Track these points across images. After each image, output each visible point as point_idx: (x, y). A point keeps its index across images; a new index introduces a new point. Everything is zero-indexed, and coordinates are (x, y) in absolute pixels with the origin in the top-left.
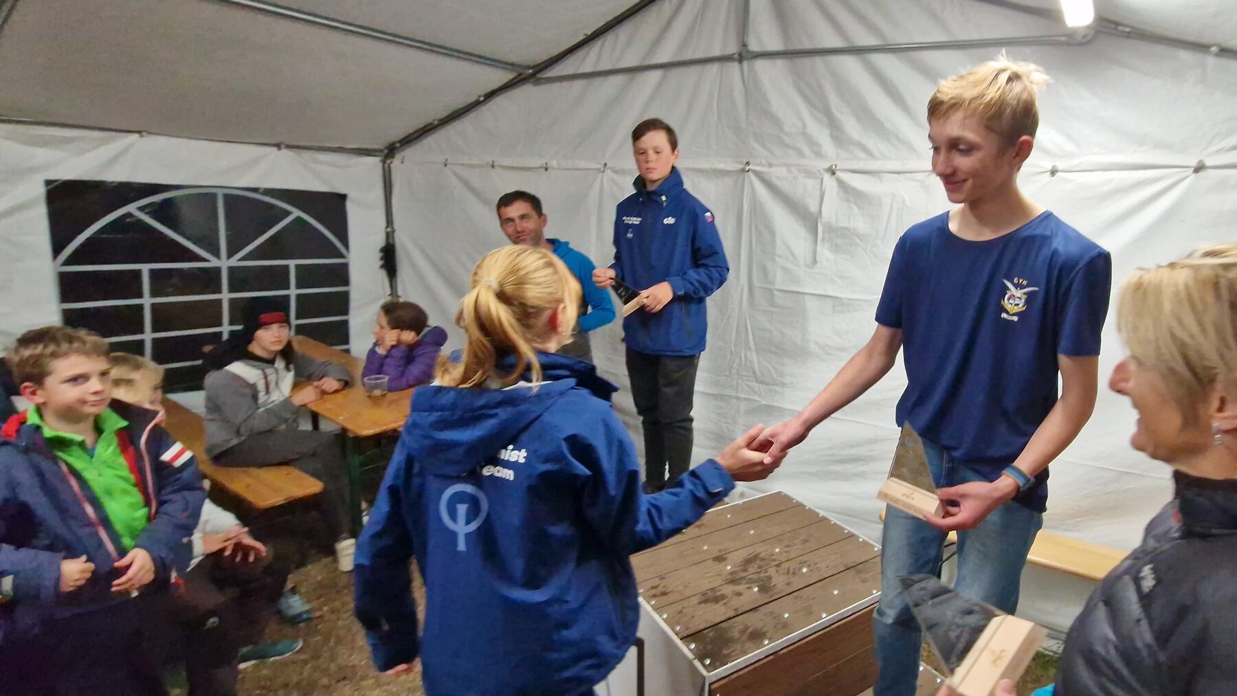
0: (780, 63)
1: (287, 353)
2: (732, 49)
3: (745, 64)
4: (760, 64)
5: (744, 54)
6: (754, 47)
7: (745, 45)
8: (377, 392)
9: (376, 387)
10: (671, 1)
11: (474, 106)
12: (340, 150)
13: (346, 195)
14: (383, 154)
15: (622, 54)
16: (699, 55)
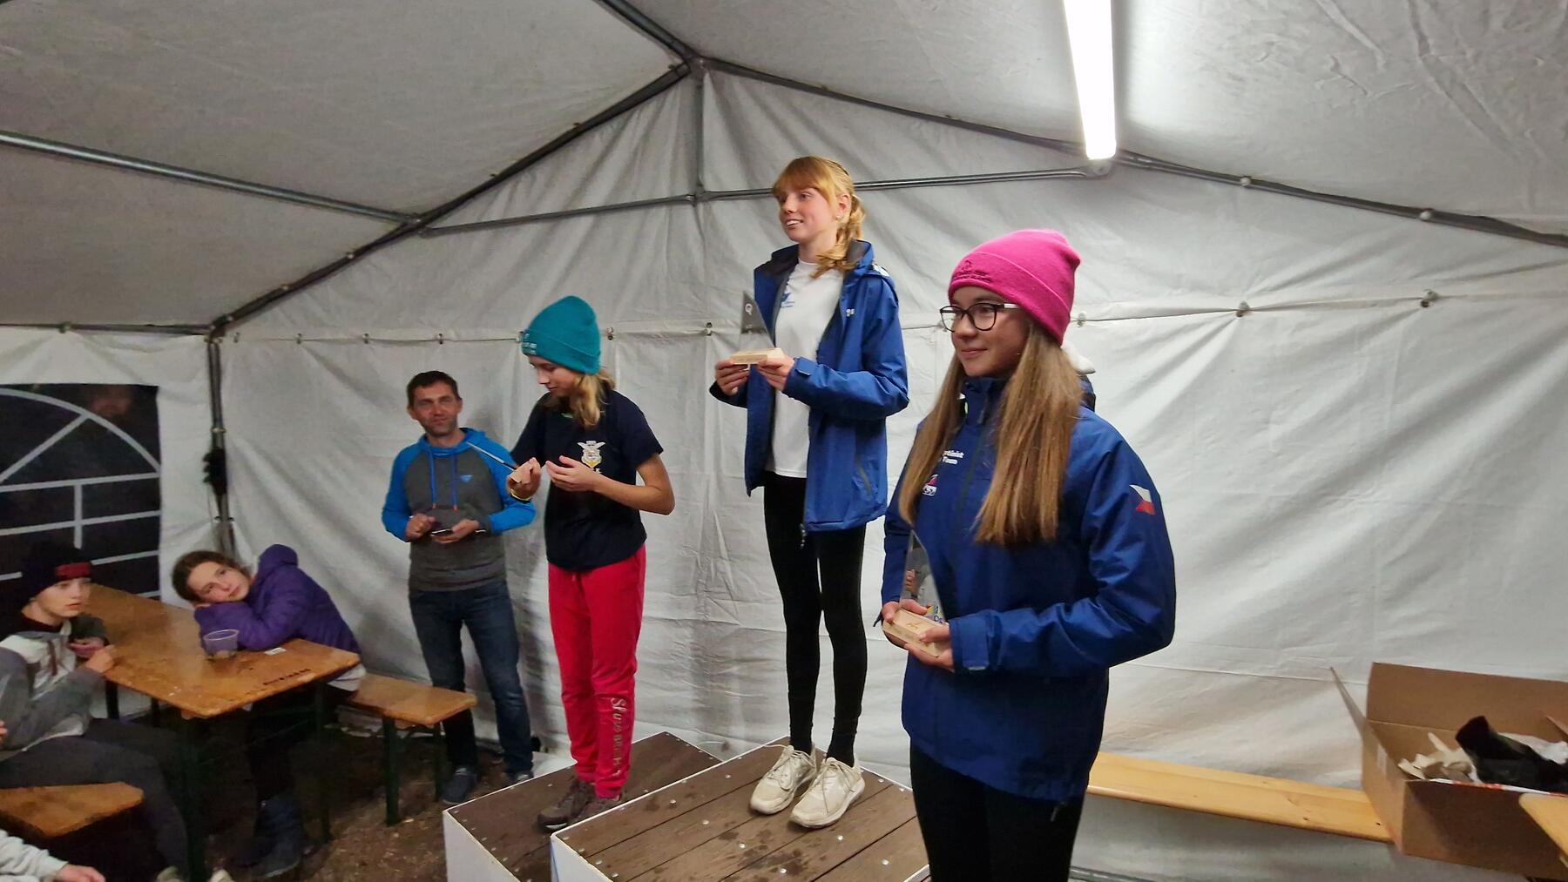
0: (743, 204)
2: (683, 189)
3: (701, 206)
4: (719, 207)
5: (699, 195)
6: (711, 186)
7: (700, 185)
10: (602, 134)
11: (343, 263)
12: (149, 328)
13: (156, 387)
14: (208, 331)
15: (540, 198)
16: (641, 197)
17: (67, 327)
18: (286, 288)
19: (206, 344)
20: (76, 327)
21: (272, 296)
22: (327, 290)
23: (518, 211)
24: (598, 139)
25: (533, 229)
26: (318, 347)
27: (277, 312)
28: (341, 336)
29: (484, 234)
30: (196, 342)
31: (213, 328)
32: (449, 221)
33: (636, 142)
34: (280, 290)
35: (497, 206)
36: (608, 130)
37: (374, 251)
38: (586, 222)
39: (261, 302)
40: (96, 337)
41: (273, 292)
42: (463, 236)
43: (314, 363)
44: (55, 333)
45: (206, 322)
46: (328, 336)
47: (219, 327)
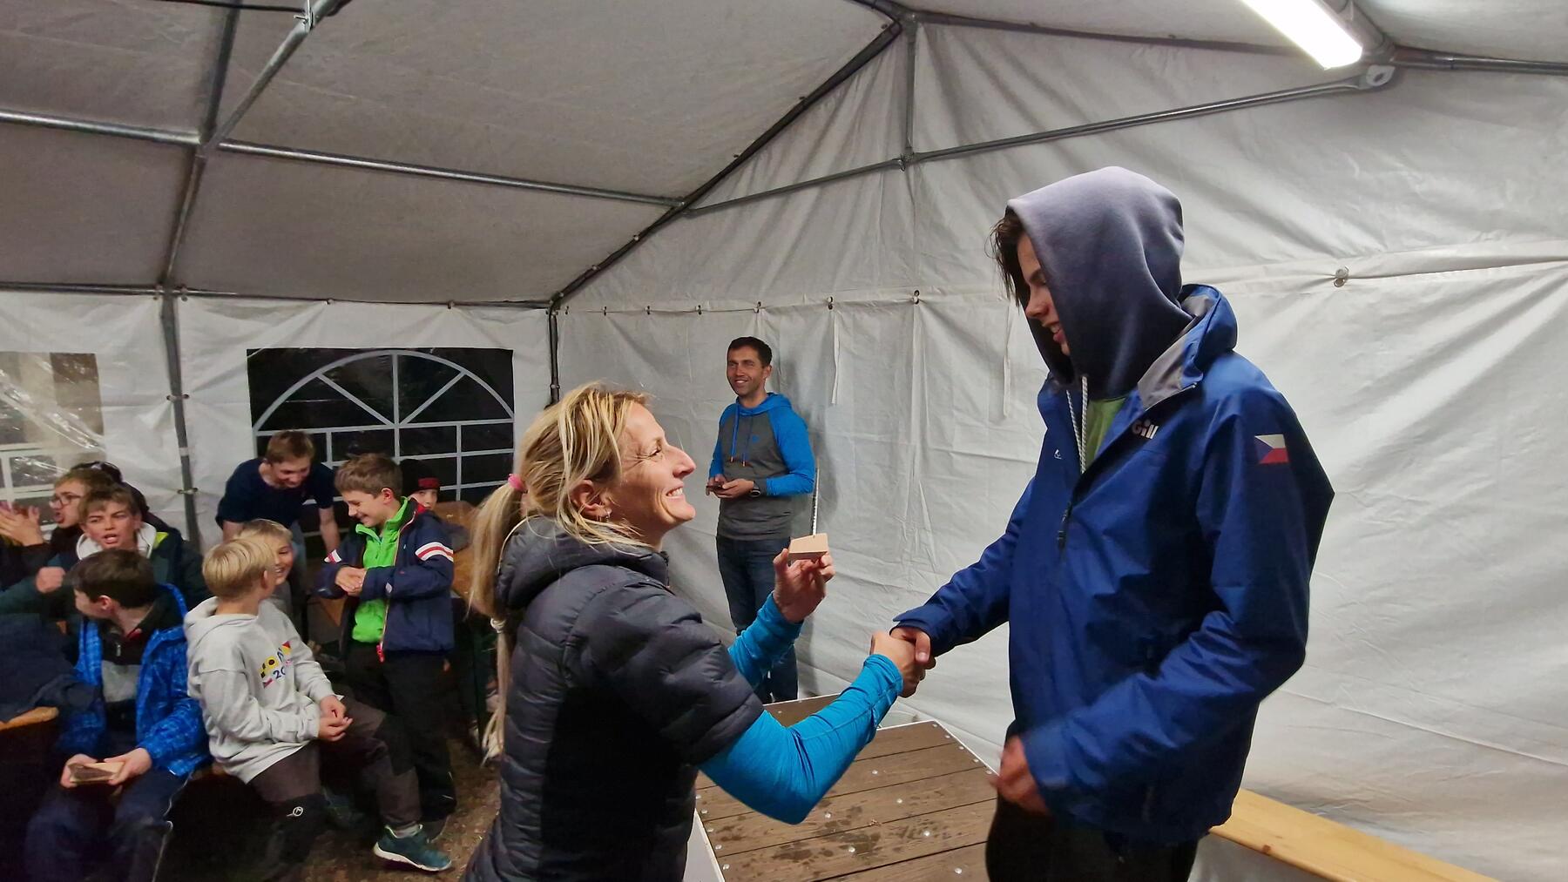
0: (954, 164)
2: (896, 152)
3: (911, 169)
4: (930, 170)
5: (908, 158)
6: (921, 147)
7: (908, 147)
10: (826, 105)
11: (631, 246)
12: (507, 304)
13: (512, 351)
14: (548, 306)
15: (776, 173)
16: (860, 165)
17: (452, 305)
18: (595, 268)
19: (548, 316)
20: (457, 304)
21: (588, 275)
22: (623, 268)
23: (758, 189)
24: (822, 111)
25: (769, 205)
26: (619, 319)
27: (590, 289)
28: (632, 308)
29: (732, 212)
30: (540, 314)
31: (551, 302)
32: (708, 201)
33: (855, 108)
34: (592, 269)
35: (741, 185)
36: (831, 100)
37: (654, 233)
38: (812, 193)
39: (580, 281)
40: (471, 312)
41: (589, 271)
42: (718, 214)
43: (615, 331)
44: (445, 308)
45: (548, 298)
46: (623, 309)
47: (556, 302)
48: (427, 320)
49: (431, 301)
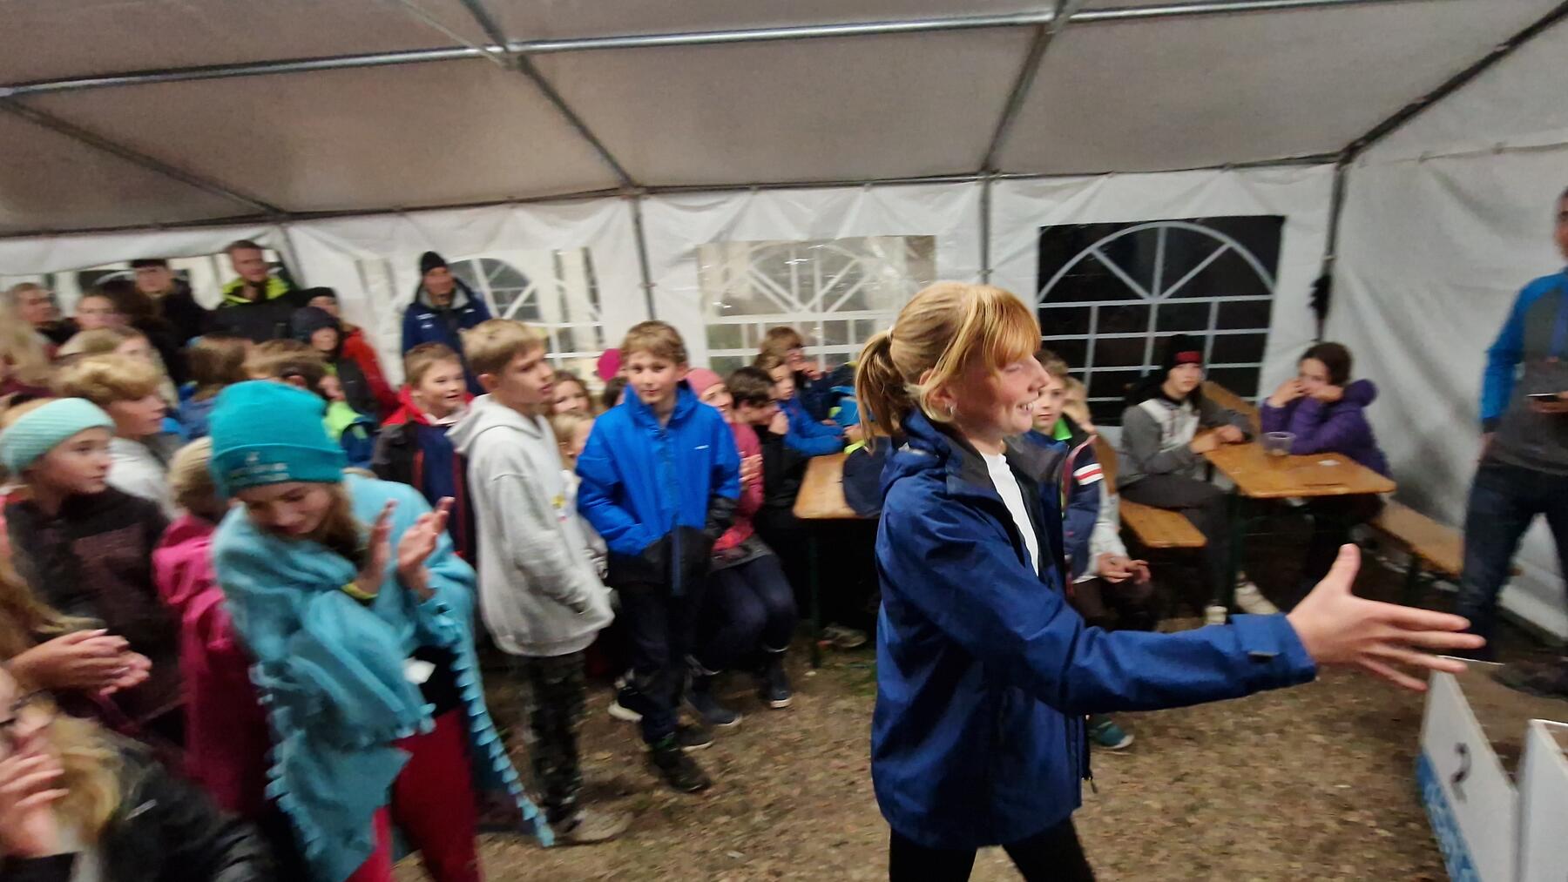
1: (1195, 397)
8: (1278, 452)
9: (1279, 445)
13: (1284, 217)
14: (1338, 158)
17: (1228, 167)
18: (1420, 102)
19: (1336, 171)
20: (1233, 167)
21: (1409, 111)
22: (1468, 93)
27: (1406, 131)
28: (1472, 149)
30: (1326, 171)
31: (1343, 155)
34: (1415, 104)
40: (1245, 173)
44: (1216, 173)
45: (1335, 150)
46: (1452, 151)
47: (1349, 155)
48: (1201, 187)
49: (1210, 165)
